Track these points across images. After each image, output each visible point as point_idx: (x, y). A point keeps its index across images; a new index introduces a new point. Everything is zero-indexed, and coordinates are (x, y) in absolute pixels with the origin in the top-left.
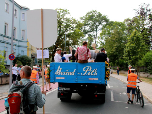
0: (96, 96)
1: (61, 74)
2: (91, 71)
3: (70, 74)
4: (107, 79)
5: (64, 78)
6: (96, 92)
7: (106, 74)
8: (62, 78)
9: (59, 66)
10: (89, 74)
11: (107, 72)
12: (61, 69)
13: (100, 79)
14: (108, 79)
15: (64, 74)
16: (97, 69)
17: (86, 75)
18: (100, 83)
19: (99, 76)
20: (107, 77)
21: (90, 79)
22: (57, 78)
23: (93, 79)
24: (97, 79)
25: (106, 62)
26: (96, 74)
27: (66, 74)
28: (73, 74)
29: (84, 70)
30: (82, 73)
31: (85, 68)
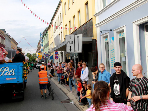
0: (15, 95)
2: (8, 71)
4: (24, 78)
6: (14, 92)
7: (23, 73)
10: (6, 74)
11: (25, 72)
13: (18, 78)
14: (26, 77)
16: (14, 69)
17: (4, 76)
18: (18, 83)
19: (17, 75)
20: (25, 76)
21: (7, 79)
23: (10, 79)
24: (15, 79)
25: (23, 62)
26: (14, 74)
31: (2, 68)
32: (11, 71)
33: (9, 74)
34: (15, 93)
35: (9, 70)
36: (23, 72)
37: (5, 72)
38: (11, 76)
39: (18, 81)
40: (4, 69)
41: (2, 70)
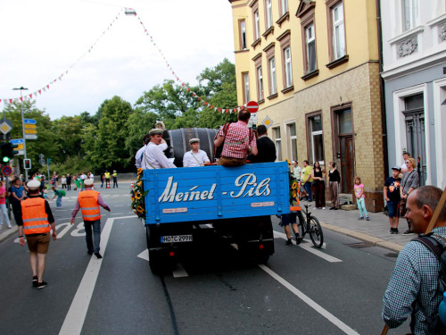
0: (261, 247)
1: (177, 199)
2: (255, 185)
3: (203, 198)
5: (185, 210)
8: (180, 210)
9: (171, 178)
12: (175, 185)
13: (278, 203)
15: (185, 199)
16: (269, 179)
17: (244, 196)
21: (254, 205)
22: (165, 211)
23: (261, 204)
24: (272, 204)
26: (268, 191)
27: (191, 198)
28: (210, 197)
29: (237, 184)
30: (232, 193)
31: (239, 178)
32: (260, 185)
33: (257, 193)
34: (261, 242)
35: (258, 182)
36: (290, 187)
37: (248, 187)
38: (261, 198)
39: (280, 210)
41: (239, 182)
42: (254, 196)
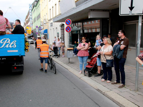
0: (15, 68)
2: (10, 43)
4: (26, 50)
6: (15, 65)
7: (25, 46)
11: (27, 44)
13: (20, 51)
14: (28, 50)
16: (16, 41)
18: (20, 55)
19: (19, 47)
20: (27, 48)
21: (9, 51)
23: (12, 51)
24: (17, 51)
26: (15, 46)
31: (2, 40)
32: (12, 43)
33: (10, 46)
35: (11, 42)
36: (25, 44)
37: (6, 44)
38: (12, 49)
39: (20, 53)
40: (4, 40)
41: (2, 42)
42: (9, 48)
